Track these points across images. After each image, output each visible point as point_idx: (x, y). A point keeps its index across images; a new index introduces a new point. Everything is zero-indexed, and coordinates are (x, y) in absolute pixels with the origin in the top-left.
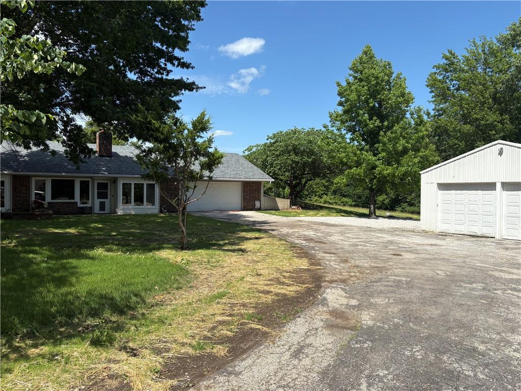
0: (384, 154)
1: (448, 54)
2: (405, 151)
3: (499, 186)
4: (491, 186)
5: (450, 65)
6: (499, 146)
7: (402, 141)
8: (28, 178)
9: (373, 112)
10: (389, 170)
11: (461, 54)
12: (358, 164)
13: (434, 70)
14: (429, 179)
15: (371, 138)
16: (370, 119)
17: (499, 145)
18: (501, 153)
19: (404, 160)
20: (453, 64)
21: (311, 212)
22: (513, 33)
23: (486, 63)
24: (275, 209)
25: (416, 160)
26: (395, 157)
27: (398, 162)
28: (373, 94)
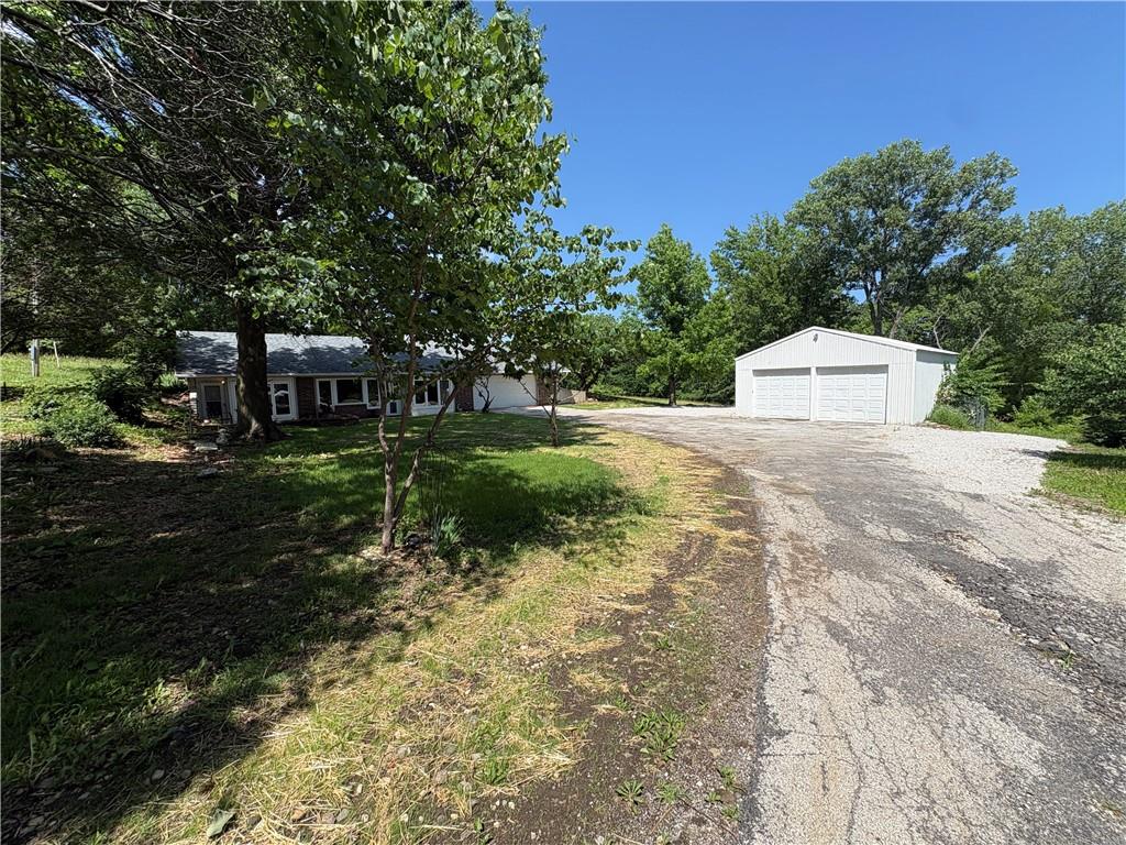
0: (687, 341)
1: (731, 231)
2: (709, 338)
3: (813, 371)
4: (806, 371)
5: (733, 243)
6: (815, 332)
7: (707, 328)
8: (311, 379)
9: (674, 298)
10: (694, 358)
11: (743, 230)
12: (662, 351)
13: (717, 247)
14: (744, 366)
15: (675, 324)
16: (672, 304)
17: (813, 331)
18: (815, 339)
19: (710, 346)
20: (736, 240)
21: (612, 404)
22: (801, 210)
23: (769, 240)
24: (571, 402)
25: (721, 346)
26: (698, 344)
27: (703, 349)
28: (676, 276)
